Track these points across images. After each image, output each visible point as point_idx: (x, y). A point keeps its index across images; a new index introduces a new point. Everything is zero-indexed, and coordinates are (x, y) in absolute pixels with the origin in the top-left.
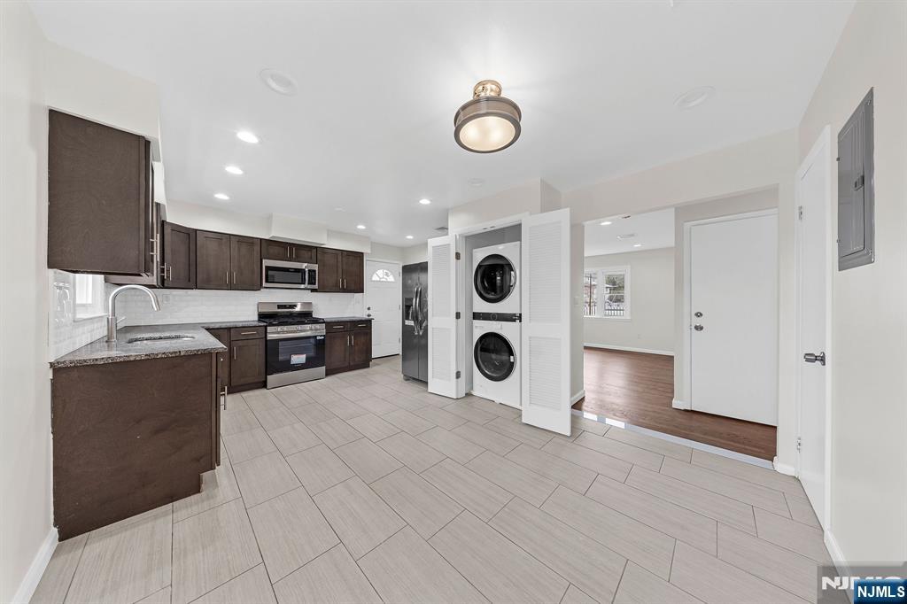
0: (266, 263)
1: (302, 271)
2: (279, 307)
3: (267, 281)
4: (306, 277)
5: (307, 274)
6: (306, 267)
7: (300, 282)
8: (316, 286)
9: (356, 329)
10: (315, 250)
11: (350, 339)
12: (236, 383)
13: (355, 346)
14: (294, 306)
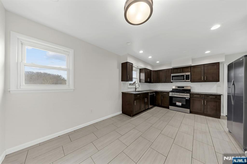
0: (172, 75)
1: (184, 76)
2: (178, 87)
3: (172, 80)
4: (185, 78)
5: (185, 76)
6: (185, 74)
7: (183, 79)
8: (189, 80)
9: (209, 98)
10: (190, 68)
11: (204, 102)
12: (162, 105)
13: (207, 106)
14: (183, 87)
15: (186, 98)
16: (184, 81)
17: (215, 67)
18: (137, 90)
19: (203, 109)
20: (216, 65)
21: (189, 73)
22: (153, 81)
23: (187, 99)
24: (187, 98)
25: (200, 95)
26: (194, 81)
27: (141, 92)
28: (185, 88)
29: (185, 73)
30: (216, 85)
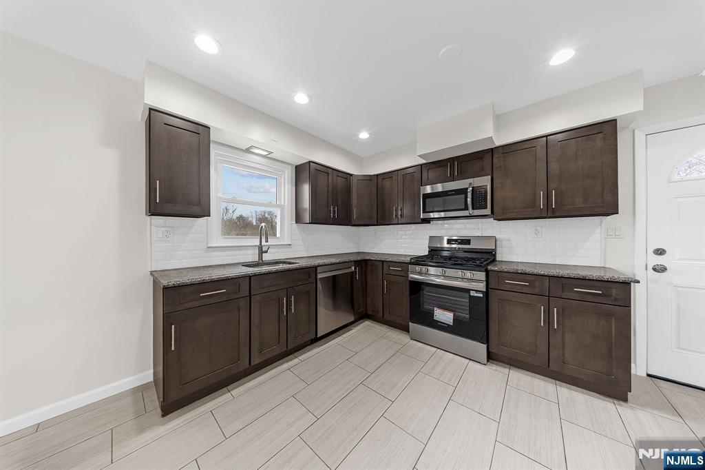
0: (424, 190)
1: (464, 192)
2: (449, 241)
3: (424, 211)
4: (469, 200)
5: (469, 195)
6: (470, 184)
7: (463, 207)
8: (488, 211)
9: (570, 295)
10: (489, 156)
11: (549, 313)
12: (387, 316)
13: (563, 333)
14: (468, 242)
15: (473, 293)
16: (465, 213)
17: (599, 141)
18: (266, 257)
19: (543, 348)
20: (600, 136)
21: (484, 181)
22: (357, 218)
23: (476, 295)
24: (477, 291)
25: (531, 278)
26: (507, 216)
27: (290, 263)
28: (473, 246)
29: (471, 180)
30: (599, 229)
